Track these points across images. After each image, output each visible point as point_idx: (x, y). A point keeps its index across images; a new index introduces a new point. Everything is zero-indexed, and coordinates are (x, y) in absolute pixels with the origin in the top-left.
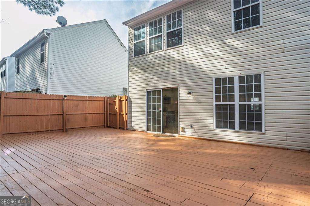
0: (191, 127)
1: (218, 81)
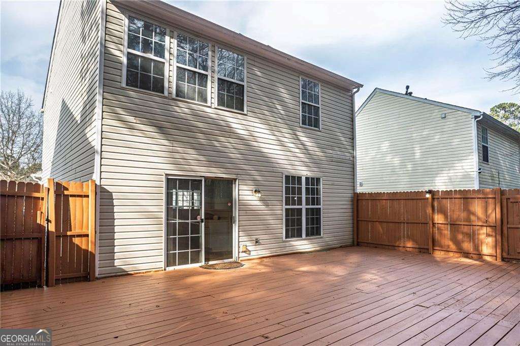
0: (257, 242)
1: (287, 177)
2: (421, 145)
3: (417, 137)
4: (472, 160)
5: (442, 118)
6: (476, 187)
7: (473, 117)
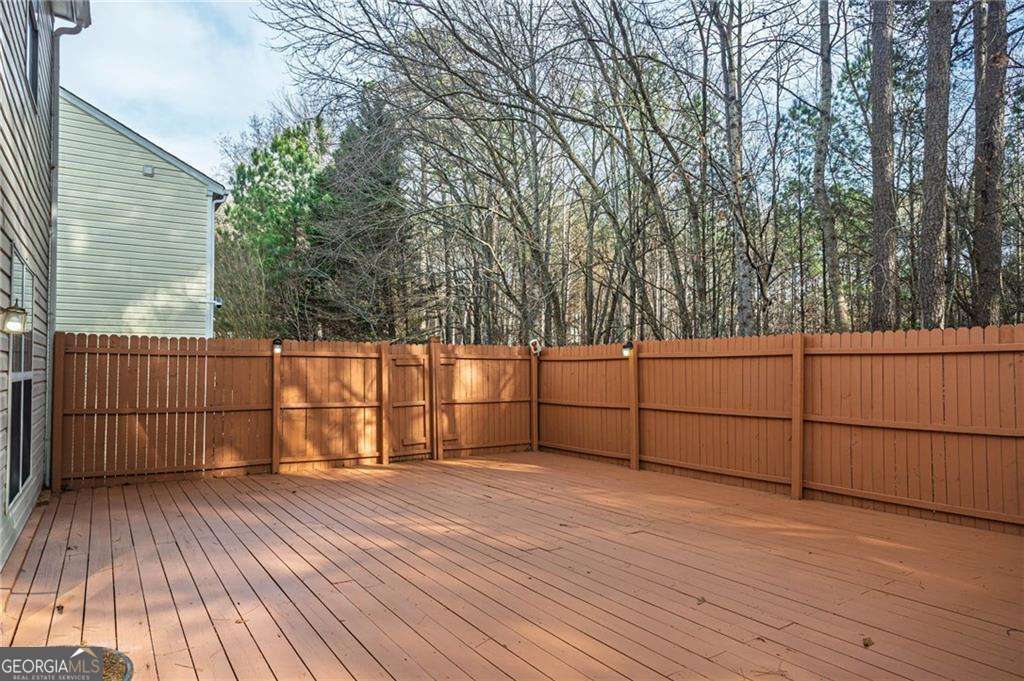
2: (92, 223)
3: (78, 201)
4: (204, 281)
5: (146, 175)
6: (208, 333)
7: (211, 194)
